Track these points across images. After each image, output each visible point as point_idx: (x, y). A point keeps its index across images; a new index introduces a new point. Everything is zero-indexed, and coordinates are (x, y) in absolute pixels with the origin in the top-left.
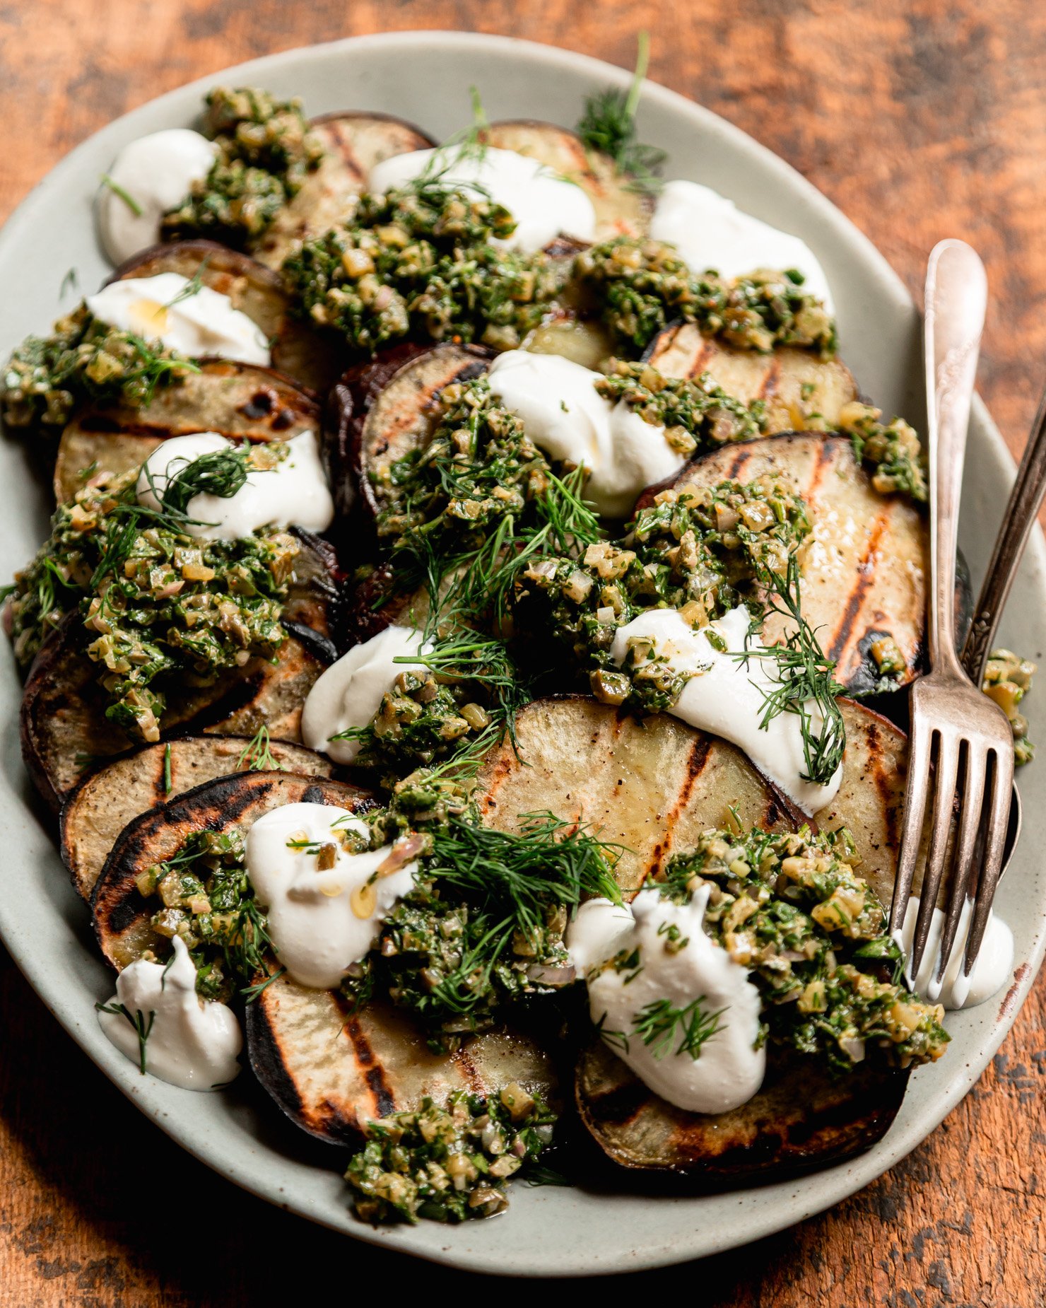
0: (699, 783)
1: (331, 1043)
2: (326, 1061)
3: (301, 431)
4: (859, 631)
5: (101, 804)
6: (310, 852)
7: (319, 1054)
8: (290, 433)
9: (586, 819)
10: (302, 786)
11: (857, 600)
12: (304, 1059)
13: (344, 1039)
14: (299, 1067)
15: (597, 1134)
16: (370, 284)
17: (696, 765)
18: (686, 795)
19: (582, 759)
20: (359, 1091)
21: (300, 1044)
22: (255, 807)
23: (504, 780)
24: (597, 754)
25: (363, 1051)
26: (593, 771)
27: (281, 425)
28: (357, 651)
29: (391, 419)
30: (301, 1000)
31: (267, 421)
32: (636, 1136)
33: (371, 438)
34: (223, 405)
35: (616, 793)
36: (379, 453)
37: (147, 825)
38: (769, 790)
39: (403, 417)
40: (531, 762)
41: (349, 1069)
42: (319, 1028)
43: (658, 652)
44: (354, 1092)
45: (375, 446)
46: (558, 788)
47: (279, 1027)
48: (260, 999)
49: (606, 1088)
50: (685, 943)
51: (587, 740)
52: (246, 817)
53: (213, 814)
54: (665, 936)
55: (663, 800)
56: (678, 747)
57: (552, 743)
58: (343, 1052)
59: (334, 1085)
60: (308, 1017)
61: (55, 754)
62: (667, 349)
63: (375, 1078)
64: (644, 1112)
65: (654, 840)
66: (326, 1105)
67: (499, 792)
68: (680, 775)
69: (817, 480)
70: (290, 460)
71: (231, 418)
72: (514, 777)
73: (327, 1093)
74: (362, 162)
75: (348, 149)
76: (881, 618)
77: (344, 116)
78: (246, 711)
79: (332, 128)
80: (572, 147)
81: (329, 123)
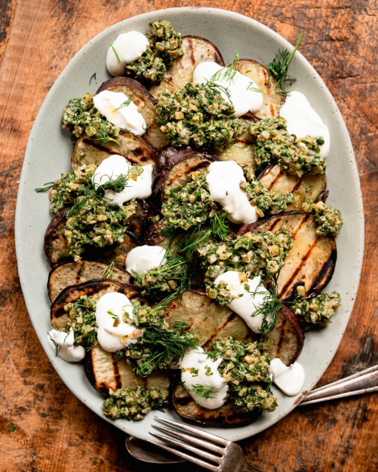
0: (230, 324)
1: (107, 367)
2: (105, 371)
3: (149, 163)
4: (295, 281)
5: (61, 274)
6: (113, 318)
7: (103, 369)
8: (145, 163)
9: (194, 324)
10: (119, 287)
11: (298, 270)
12: (99, 370)
13: (112, 366)
14: (97, 372)
16: (180, 125)
17: (230, 319)
18: (225, 325)
19: (197, 309)
21: (99, 365)
22: (104, 290)
23: (173, 310)
24: (202, 309)
25: (116, 371)
26: (200, 313)
27: (144, 160)
28: (146, 247)
29: (175, 175)
30: (102, 353)
31: (140, 157)
32: (186, 409)
33: (167, 179)
34: (127, 148)
35: (205, 320)
36: (168, 185)
37: (71, 289)
39: (179, 174)
41: (111, 374)
42: (106, 362)
43: (227, 288)
44: (111, 381)
45: (168, 182)
46: (188, 315)
47: (94, 359)
48: (91, 351)
49: (181, 396)
51: (199, 305)
52: (100, 293)
53: (91, 290)
55: (218, 324)
56: (226, 314)
57: (189, 303)
58: (111, 370)
59: (106, 378)
60: (103, 358)
61: (52, 252)
62: (267, 174)
63: (118, 378)
65: (212, 333)
66: (103, 384)
67: (171, 312)
68: (224, 320)
69: (300, 228)
70: (142, 175)
71: (128, 153)
72: (176, 310)
73: (103, 381)
74: (196, 59)
75: (192, 52)
76: (304, 277)
77: (195, 37)
78: (110, 252)
79: (190, 41)
80: (265, 74)
81: (190, 39)
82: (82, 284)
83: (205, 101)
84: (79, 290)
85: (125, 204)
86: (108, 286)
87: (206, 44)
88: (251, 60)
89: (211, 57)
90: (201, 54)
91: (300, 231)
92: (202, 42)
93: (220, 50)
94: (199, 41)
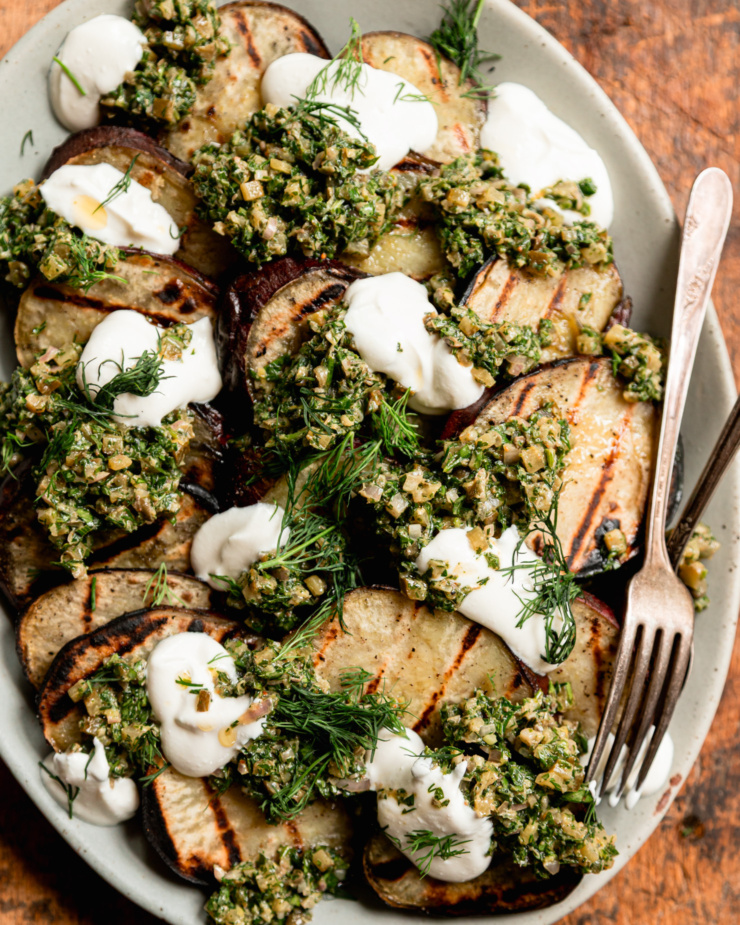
0: (469, 654)
1: (200, 815)
2: (196, 827)
3: (202, 316)
4: (597, 521)
5: (45, 617)
6: (192, 692)
7: (191, 823)
8: (193, 316)
9: (387, 672)
10: (189, 619)
11: (599, 493)
12: (180, 826)
13: (209, 811)
14: (176, 832)
15: (375, 886)
16: (259, 213)
17: (468, 643)
18: (459, 660)
19: (388, 631)
20: (216, 847)
21: (178, 816)
22: (155, 634)
23: (332, 643)
24: (399, 628)
25: (221, 819)
26: (395, 639)
27: (187, 309)
28: (234, 513)
29: (269, 328)
30: (181, 784)
31: (176, 306)
32: (401, 888)
33: (253, 343)
34: (144, 289)
35: (410, 657)
36: (259, 355)
37: (77, 647)
38: (518, 664)
39: (279, 326)
40: (351, 632)
41: (211, 832)
42: (192, 804)
43: (450, 572)
44: (213, 848)
45: (256, 349)
46: (369, 650)
47: (165, 804)
48: (152, 785)
49: (384, 859)
50: (446, 803)
51: (393, 618)
52: (148, 642)
53: (124, 640)
54: (433, 794)
55: (443, 663)
56: (457, 630)
57: (368, 619)
58: (208, 821)
59: (200, 844)
60: (185, 797)
61: (13, 568)
62: (482, 285)
63: (228, 839)
64: (409, 874)
65: (434, 689)
66: (195, 858)
67: (328, 650)
68: (456, 648)
69: (582, 395)
70: (191, 346)
71: (149, 300)
72: (339, 640)
73: (195, 851)
74: (261, 53)
75: (249, 39)
76: (614, 508)
77: (248, 5)
78: (151, 542)
79: (239, 16)
80: (427, 57)
81: (236, 9)
82: (100, 629)
83: (305, 146)
84: (96, 645)
85: (165, 421)
86: (162, 622)
87: (276, 14)
88: (388, 33)
89: (295, 41)
90: (270, 39)
91: (584, 403)
92: (268, 11)
93: (312, 22)
94: (259, 10)
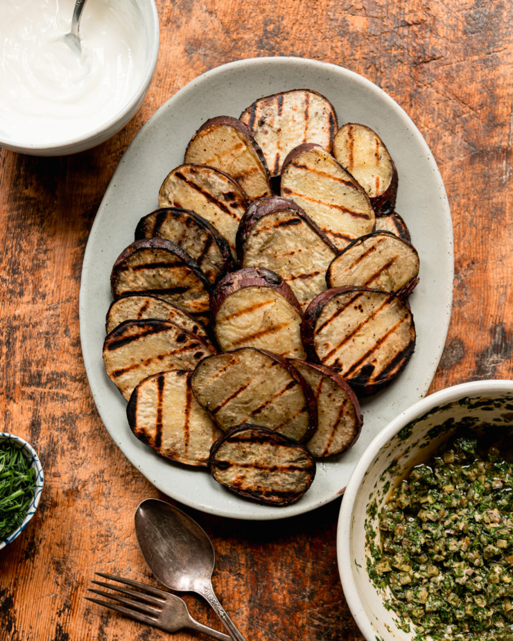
0: (288, 393)
1: (151, 412)
2: (148, 416)
4: (365, 363)
5: (124, 307)
7: (146, 414)
8: (236, 210)
9: (251, 385)
11: (370, 352)
12: (141, 413)
13: (156, 413)
14: (139, 415)
17: (289, 387)
18: (283, 392)
19: (257, 370)
20: (153, 429)
21: (143, 409)
22: (164, 332)
23: (232, 365)
24: (262, 370)
25: (159, 418)
26: (259, 374)
27: (234, 205)
29: (263, 226)
33: (254, 229)
34: (219, 190)
35: (262, 383)
36: (254, 235)
37: (131, 323)
39: (267, 227)
41: (153, 421)
42: (151, 407)
44: (151, 428)
47: (139, 402)
51: (261, 365)
53: (151, 329)
55: (275, 391)
56: (286, 380)
57: (250, 362)
58: (154, 416)
59: (147, 424)
60: (149, 402)
62: (359, 245)
63: (159, 427)
65: (268, 399)
66: (142, 429)
68: (283, 387)
69: (381, 308)
71: (219, 195)
73: (144, 426)
74: (310, 114)
75: (308, 107)
76: (375, 361)
77: (313, 92)
78: (178, 295)
79: (307, 96)
80: (378, 144)
81: (308, 93)
82: (143, 320)
84: (139, 326)
86: (170, 328)
87: (323, 101)
88: (366, 127)
89: (326, 115)
90: (316, 110)
91: (381, 312)
92: (320, 98)
93: (336, 110)
94: (316, 97)
